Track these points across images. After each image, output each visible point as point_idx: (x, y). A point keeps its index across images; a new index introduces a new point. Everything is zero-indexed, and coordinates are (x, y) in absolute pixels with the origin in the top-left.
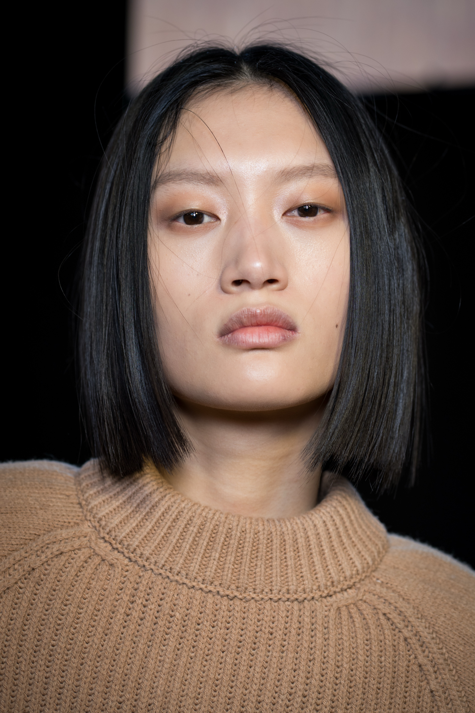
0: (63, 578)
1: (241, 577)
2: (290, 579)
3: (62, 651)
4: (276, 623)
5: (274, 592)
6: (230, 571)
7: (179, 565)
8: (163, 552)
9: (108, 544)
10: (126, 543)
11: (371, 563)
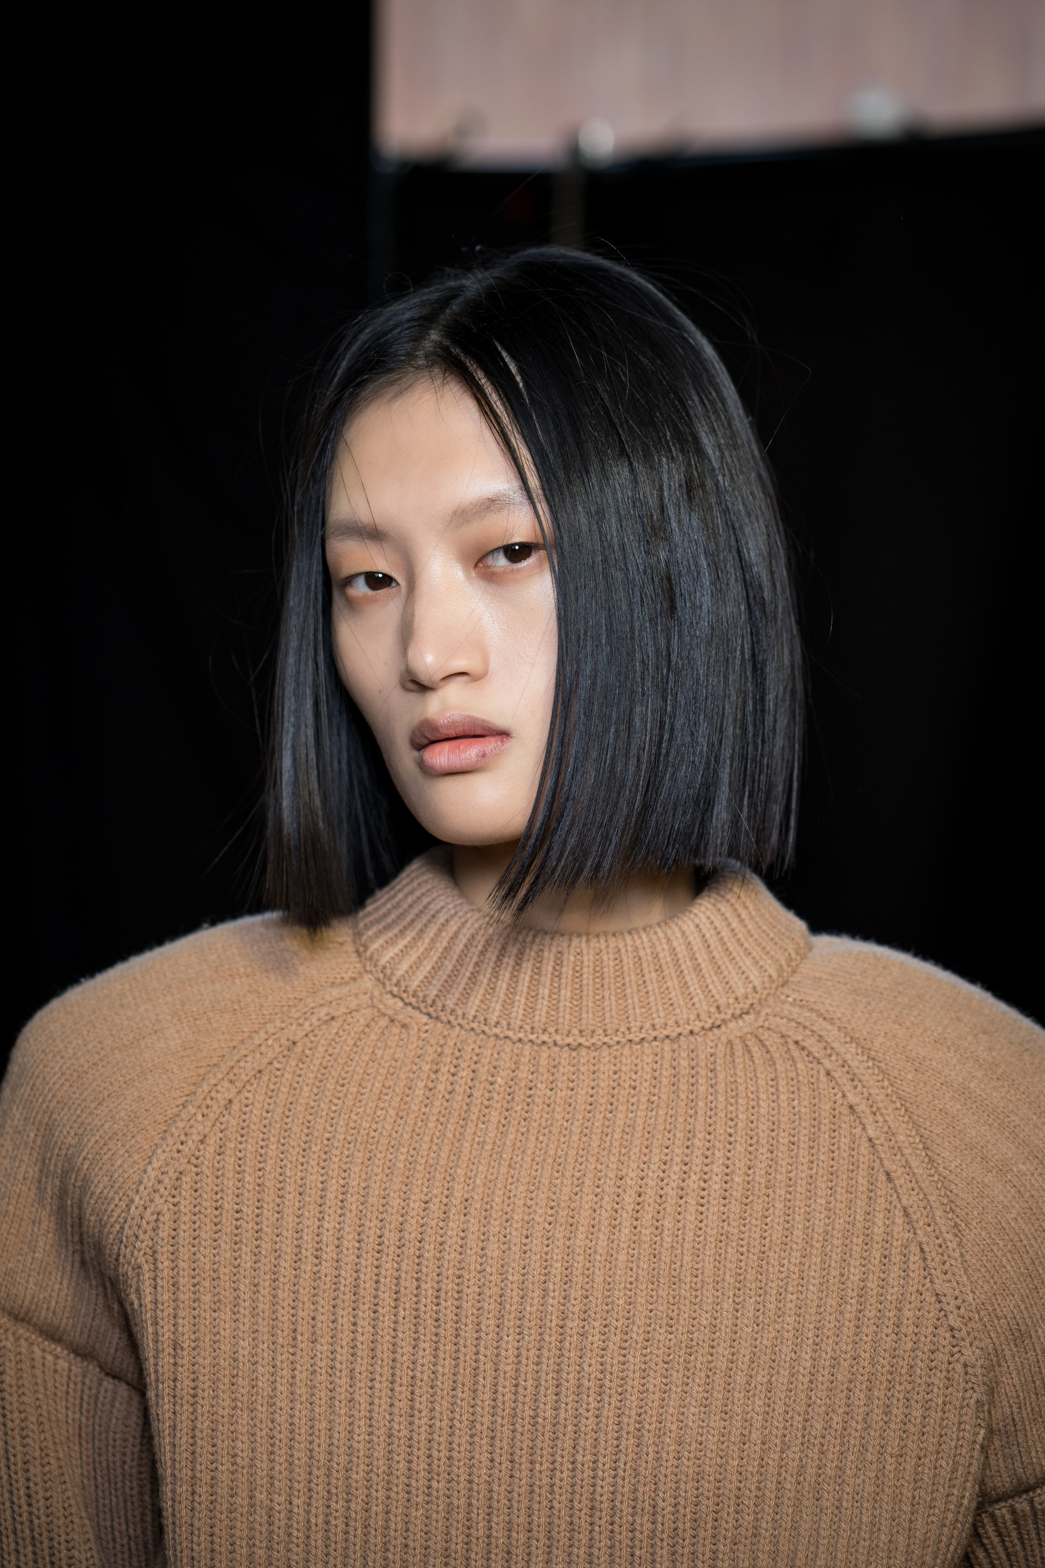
0: (337, 1051)
1: (584, 1016)
2: (653, 1009)
3: (340, 1145)
4: (639, 1074)
5: (633, 1030)
6: (568, 1010)
7: (497, 1014)
8: (472, 999)
9: (398, 1000)
10: (421, 994)
11: (775, 975)
